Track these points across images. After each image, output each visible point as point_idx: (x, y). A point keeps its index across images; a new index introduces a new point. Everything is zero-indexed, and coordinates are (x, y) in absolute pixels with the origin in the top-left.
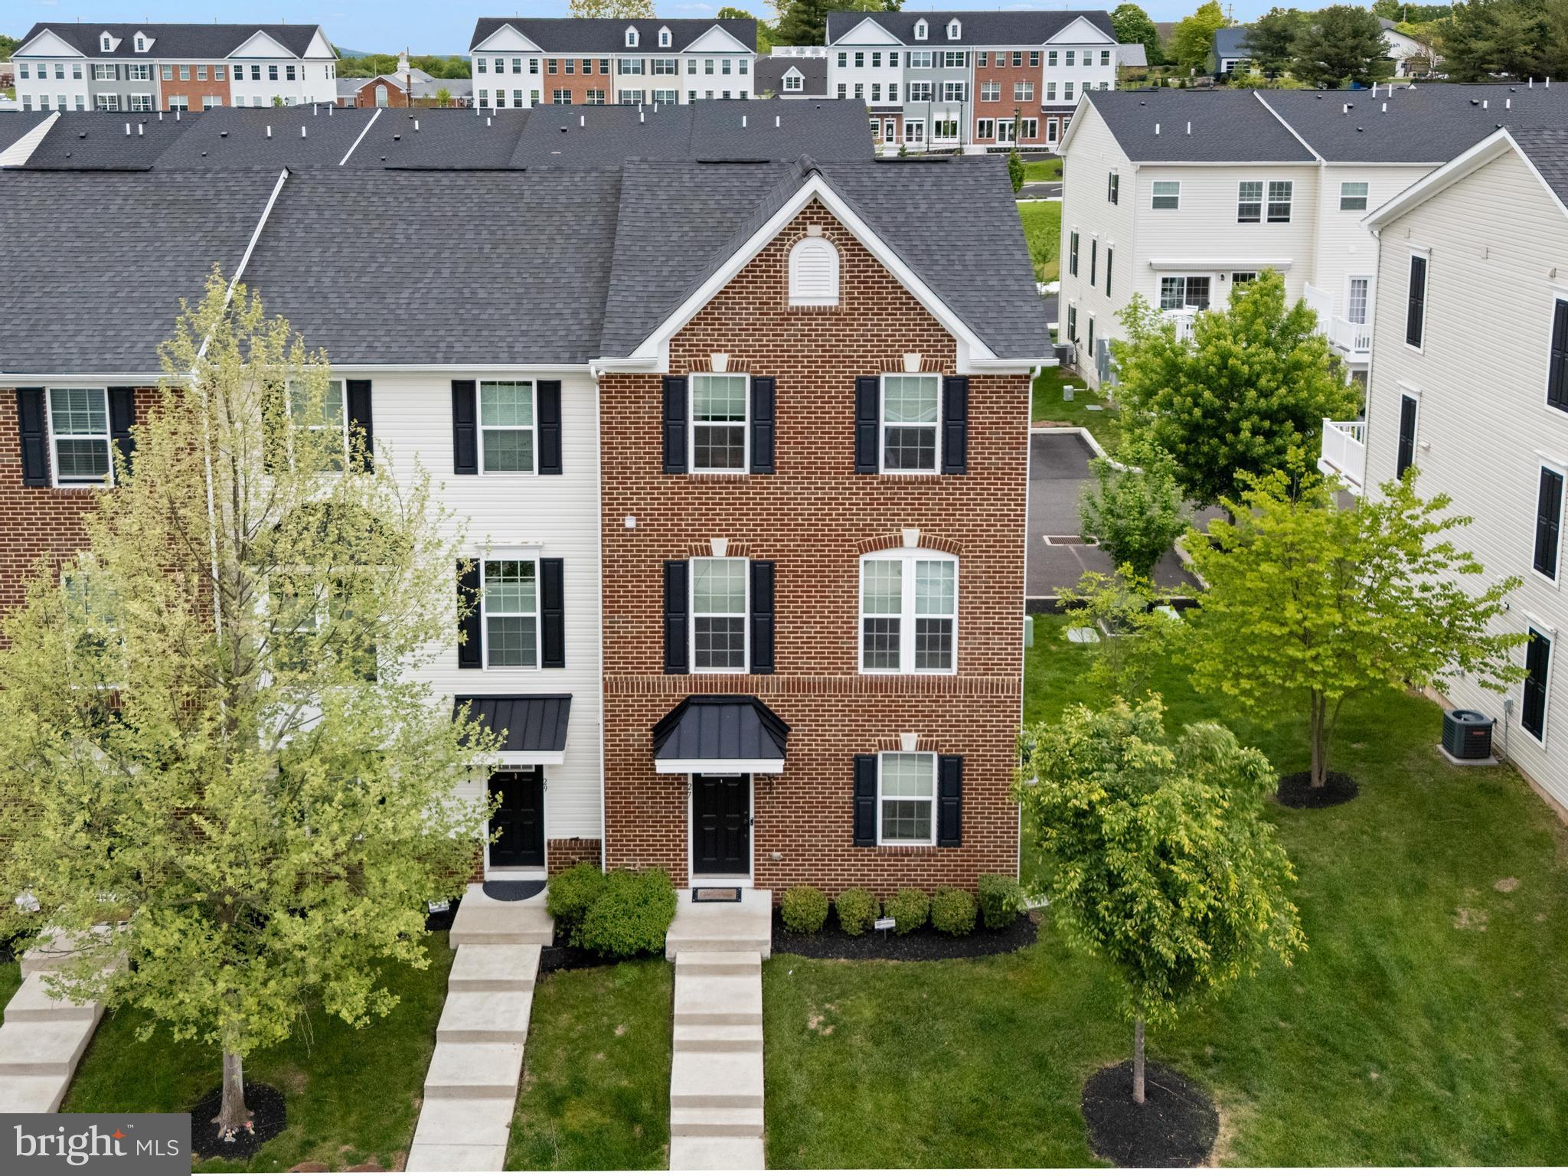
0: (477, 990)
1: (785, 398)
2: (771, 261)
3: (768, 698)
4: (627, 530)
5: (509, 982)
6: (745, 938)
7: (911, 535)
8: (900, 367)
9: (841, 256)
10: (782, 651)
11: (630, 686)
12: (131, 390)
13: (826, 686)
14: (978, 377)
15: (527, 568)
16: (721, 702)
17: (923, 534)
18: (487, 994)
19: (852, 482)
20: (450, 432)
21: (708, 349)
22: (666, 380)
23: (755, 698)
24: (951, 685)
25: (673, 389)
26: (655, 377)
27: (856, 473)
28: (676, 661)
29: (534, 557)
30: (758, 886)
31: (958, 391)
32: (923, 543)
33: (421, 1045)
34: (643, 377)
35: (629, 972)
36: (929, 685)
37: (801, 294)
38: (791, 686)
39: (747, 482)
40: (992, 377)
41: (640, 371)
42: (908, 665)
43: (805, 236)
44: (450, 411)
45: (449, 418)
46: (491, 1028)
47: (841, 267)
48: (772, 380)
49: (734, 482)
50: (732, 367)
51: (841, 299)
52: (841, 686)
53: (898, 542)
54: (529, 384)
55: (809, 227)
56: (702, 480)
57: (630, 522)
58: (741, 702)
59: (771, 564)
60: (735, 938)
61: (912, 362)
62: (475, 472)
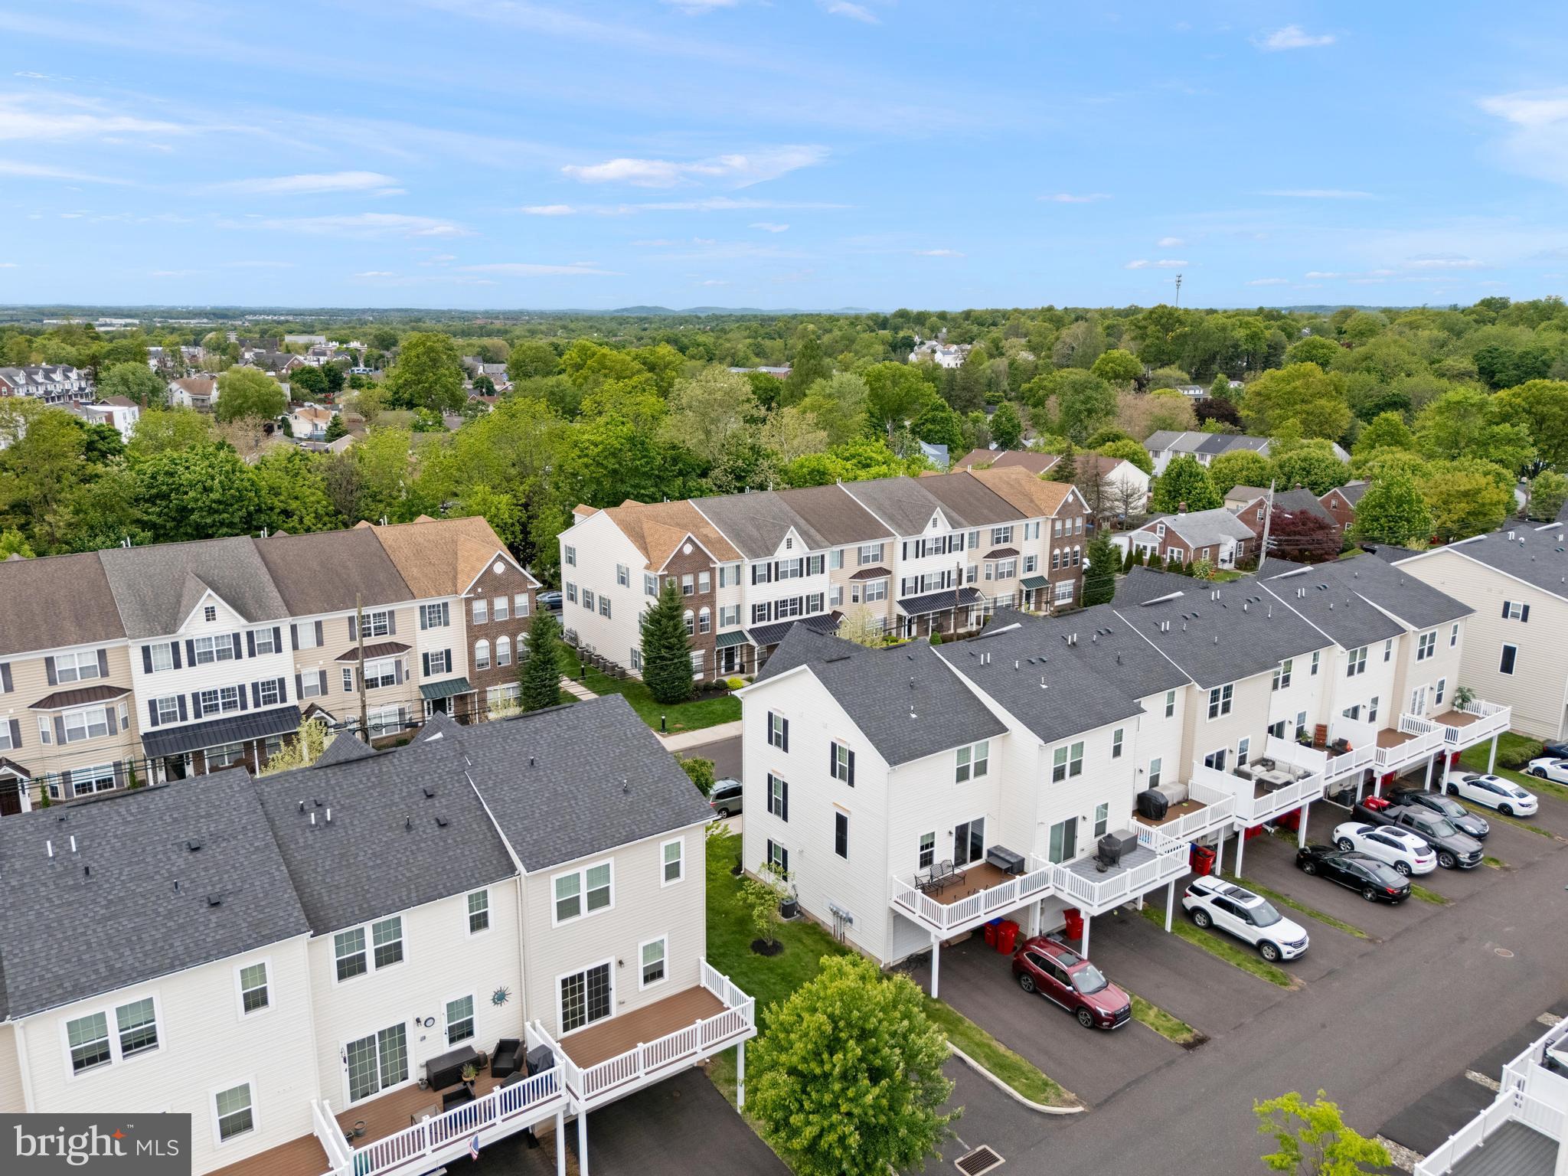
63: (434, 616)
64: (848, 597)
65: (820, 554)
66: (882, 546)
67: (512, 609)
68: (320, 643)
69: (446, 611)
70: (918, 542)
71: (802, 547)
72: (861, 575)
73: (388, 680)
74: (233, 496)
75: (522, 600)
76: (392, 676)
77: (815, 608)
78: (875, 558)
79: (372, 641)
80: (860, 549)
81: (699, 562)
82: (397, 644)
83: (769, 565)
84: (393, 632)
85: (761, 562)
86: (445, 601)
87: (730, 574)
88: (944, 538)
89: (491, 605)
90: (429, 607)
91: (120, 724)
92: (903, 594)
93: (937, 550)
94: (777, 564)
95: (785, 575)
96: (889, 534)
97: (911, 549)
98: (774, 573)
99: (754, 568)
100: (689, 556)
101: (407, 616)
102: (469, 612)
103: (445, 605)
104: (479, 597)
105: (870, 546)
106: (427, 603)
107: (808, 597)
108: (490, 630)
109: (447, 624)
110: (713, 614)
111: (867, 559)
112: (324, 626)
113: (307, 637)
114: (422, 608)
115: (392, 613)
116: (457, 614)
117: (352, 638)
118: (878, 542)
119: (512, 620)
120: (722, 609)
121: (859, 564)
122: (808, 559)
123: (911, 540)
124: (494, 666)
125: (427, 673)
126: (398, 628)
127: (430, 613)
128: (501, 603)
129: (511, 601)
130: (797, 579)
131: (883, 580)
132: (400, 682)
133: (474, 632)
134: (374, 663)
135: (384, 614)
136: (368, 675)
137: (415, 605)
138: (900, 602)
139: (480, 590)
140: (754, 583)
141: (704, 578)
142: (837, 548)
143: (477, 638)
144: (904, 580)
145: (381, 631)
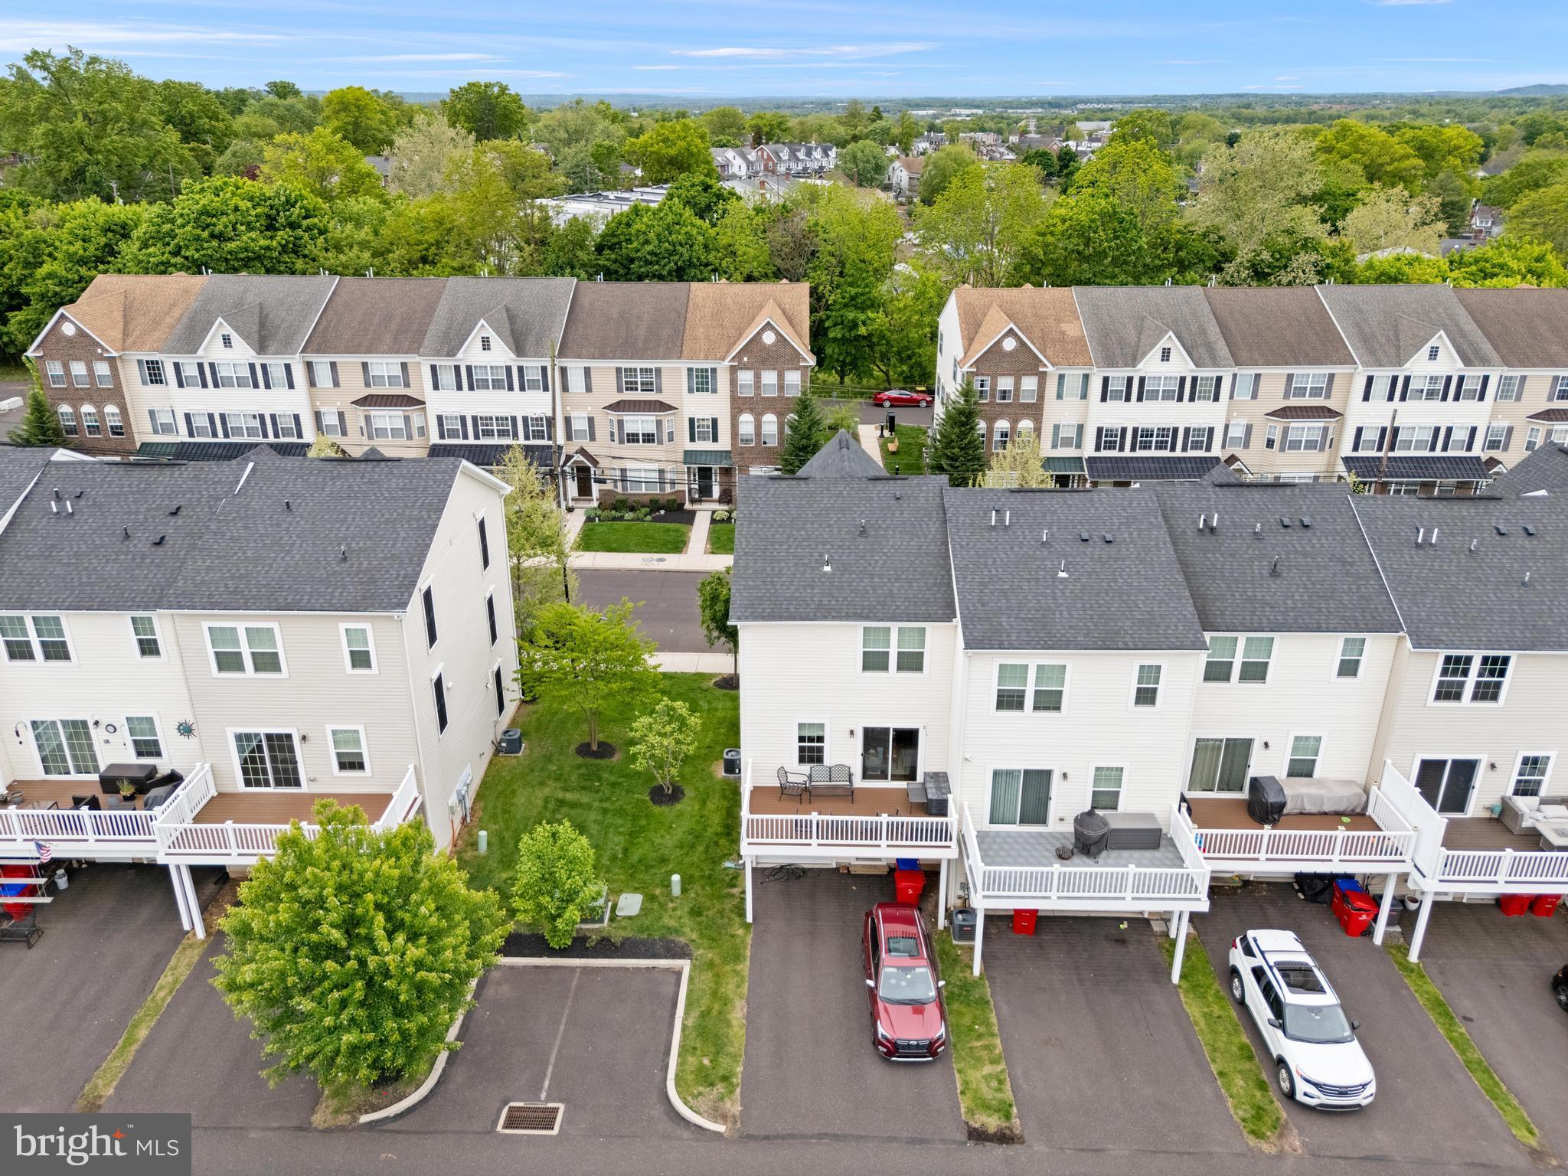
63: (702, 382)
64: (1258, 440)
65: (1215, 375)
66: (1332, 376)
67: (781, 387)
68: (589, 389)
69: (714, 378)
70: (1395, 379)
71: (1187, 363)
72: (1284, 413)
73: (649, 438)
74: (667, 250)
75: (793, 378)
76: (653, 435)
77: (1197, 446)
78: (1316, 392)
79: (639, 396)
80: (1290, 377)
81: (1025, 363)
82: (661, 403)
83: (1130, 380)
84: (659, 390)
85: (1118, 375)
86: (714, 366)
87: (1073, 383)
88: (1449, 379)
89: (758, 377)
90: (697, 370)
91: (415, 433)
92: (1356, 448)
93: (1431, 395)
94: (1142, 380)
95: (1154, 395)
96: (1348, 360)
97: (1381, 387)
98: (1138, 390)
99: (1106, 380)
100: (1010, 354)
101: (674, 375)
102: (733, 382)
103: (714, 370)
104: (746, 368)
105: (1310, 374)
106: (696, 365)
107: (1187, 430)
108: (756, 405)
109: (714, 391)
110: (1038, 430)
111: (1301, 392)
112: (593, 373)
113: (576, 381)
114: (690, 370)
115: (658, 371)
116: (723, 380)
117: (620, 390)
118: (1327, 370)
119: (781, 398)
120: (1057, 427)
121: (1286, 396)
122: (1195, 379)
123: (1383, 376)
124: (758, 443)
125: (692, 439)
126: (664, 387)
127: (697, 376)
128: (769, 377)
129: (781, 377)
130: (1173, 403)
131: (1322, 425)
132: (660, 442)
133: (739, 405)
134: (636, 418)
135: (651, 370)
136: (629, 428)
137: (683, 365)
138: (1346, 460)
139: (746, 359)
140: (1104, 399)
141: (1029, 383)
142: (1252, 371)
143: (741, 411)
144: (1359, 431)
145: (647, 387)
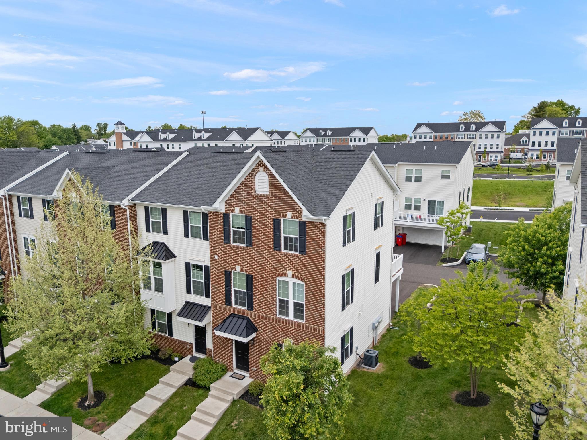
0: (165, 385)
1: (255, 223)
2: (250, 179)
3: (252, 318)
4: (216, 259)
5: (172, 385)
6: (230, 391)
7: (290, 273)
8: (285, 216)
9: (269, 178)
10: (255, 305)
11: (218, 307)
12: (114, 206)
13: (267, 318)
14: (309, 222)
15: (201, 267)
16: (239, 317)
17: (293, 273)
18: (166, 386)
19: (273, 252)
20: (183, 225)
21: (234, 206)
22: (224, 214)
23: (248, 318)
24: (302, 326)
25: (226, 217)
26: (221, 213)
27: (274, 250)
28: (228, 302)
29: (202, 264)
30: (250, 377)
31: (303, 225)
32: (294, 276)
33: (142, 395)
34: (218, 213)
35: (201, 391)
36: (296, 324)
37: (259, 190)
38: (258, 316)
39: (245, 249)
40: (313, 222)
41: (215, 211)
42: (291, 316)
43: (259, 171)
44: (183, 219)
45: (183, 221)
46: (157, 396)
47: (269, 181)
48: (251, 217)
49: (242, 249)
50: (241, 212)
51: (269, 192)
52: (271, 319)
53: (286, 275)
54: (200, 213)
55: (260, 168)
56: (234, 247)
57: (216, 257)
58: (244, 318)
59: (252, 276)
60: (228, 390)
61: (289, 215)
62: (189, 237)
